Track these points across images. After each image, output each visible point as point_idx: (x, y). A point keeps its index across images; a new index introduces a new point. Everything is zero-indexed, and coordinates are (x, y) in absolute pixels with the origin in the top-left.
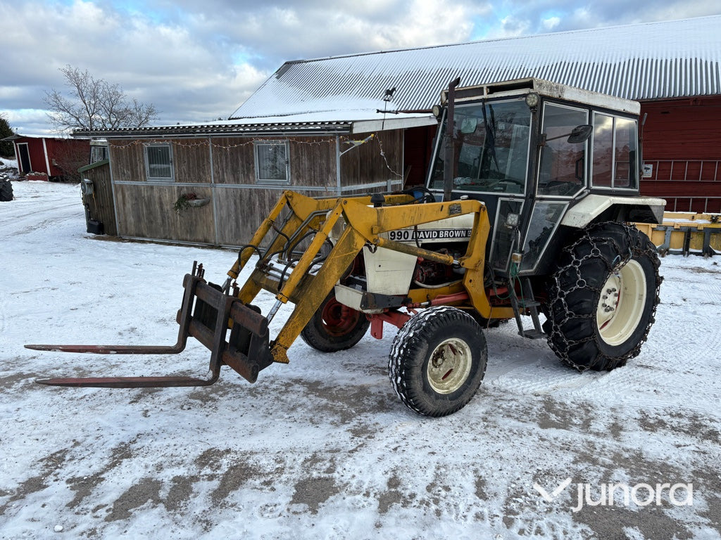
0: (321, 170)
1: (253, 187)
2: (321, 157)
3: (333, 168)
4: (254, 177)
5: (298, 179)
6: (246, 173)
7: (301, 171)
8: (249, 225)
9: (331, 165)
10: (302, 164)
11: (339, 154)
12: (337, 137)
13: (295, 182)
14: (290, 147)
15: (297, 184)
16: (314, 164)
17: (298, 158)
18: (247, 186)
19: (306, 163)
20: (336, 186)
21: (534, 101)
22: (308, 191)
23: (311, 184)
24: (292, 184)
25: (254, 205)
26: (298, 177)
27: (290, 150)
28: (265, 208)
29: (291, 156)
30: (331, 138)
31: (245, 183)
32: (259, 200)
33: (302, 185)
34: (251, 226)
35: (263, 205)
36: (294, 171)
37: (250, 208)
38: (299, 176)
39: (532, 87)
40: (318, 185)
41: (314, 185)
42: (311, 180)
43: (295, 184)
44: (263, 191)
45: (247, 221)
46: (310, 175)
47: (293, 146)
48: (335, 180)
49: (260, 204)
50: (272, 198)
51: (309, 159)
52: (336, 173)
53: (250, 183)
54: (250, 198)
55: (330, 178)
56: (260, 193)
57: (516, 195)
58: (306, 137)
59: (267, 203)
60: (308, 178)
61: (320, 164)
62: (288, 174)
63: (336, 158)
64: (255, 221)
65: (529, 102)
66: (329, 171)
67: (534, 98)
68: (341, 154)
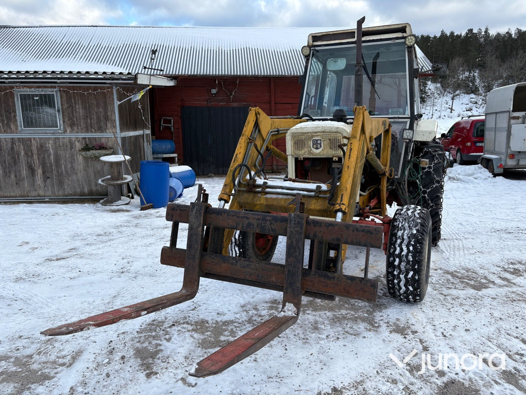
0: (98, 118)
1: (16, 136)
2: (98, 106)
3: (111, 115)
4: (17, 126)
5: (72, 127)
6: (5, 122)
7: (75, 119)
8: (13, 176)
9: (109, 114)
10: (76, 112)
11: (117, 103)
12: (114, 87)
13: (68, 130)
14: (61, 96)
15: (71, 132)
16: (90, 112)
17: (71, 106)
18: (9, 136)
19: (80, 111)
20: (114, 133)
21: (411, 42)
22: (85, 138)
23: (87, 131)
24: (65, 131)
25: (19, 155)
26: (72, 125)
27: (61, 98)
28: (32, 156)
29: (62, 105)
30: (108, 88)
31: (5, 132)
32: (24, 149)
33: (77, 132)
34: (16, 176)
35: (30, 154)
36: (66, 120)
37: (13, 158)
38: (74, 124)
39: (405, 32)
40: (95, 132)
41: (92, 132)
42: (87, 127)
43: (68, 131)
44: (30, 139)
45: (10, 172)
46: (87, 123)
47: (64, 95)
48: (115, 127)
49: (26, 154)
50: (42, 146)
51: (84, 108)
52: (115, 120)
53: (12, 132)
54: (12, 148)
55: (109, 125)
56: (26, 142)
57: (400, 116)
58: (80, 87)
59: (35, 151)
60: (83, 125)
61: (97, 113)
62: (59, 121)
63: (114, 107)
64: (20, 171)
65: (407, 42)
66: (107, 118)
67: (412, 39)
68: (119, 103)
